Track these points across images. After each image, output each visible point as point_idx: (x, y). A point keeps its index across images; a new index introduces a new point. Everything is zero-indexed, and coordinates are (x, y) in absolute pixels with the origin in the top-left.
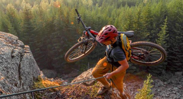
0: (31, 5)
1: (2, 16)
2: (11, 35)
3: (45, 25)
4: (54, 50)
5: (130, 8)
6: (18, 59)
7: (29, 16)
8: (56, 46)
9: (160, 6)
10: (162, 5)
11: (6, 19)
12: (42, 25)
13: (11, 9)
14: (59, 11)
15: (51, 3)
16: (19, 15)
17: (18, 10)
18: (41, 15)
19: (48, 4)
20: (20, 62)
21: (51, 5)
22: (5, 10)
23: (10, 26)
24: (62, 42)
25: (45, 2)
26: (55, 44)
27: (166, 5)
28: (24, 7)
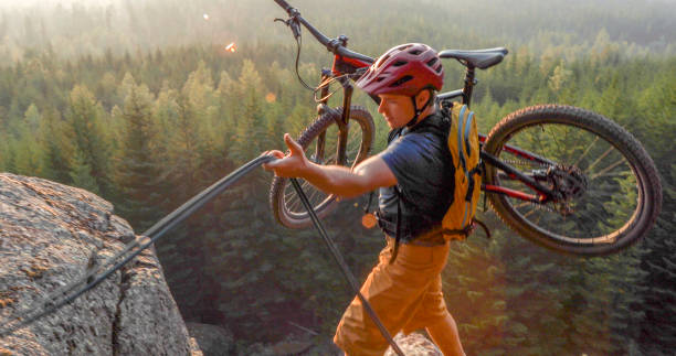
0: (151, 91)
1: (50, 126)
2: (87, 194)
3: (200, 162)
4: (225, 254)
5: (501, 105)
6: (111, 289)
7: (144, 128)
8: (236, 238)
9: (613, 102)
10: (619, 100)
11: (65, 137)
12: (189, 162)
13: (82, 101)
14: (251, 114)
15: (220, 86)
16: (111, 126)
17: (108, 106)
18: (185, 125)
19: (211, 89)
20: (120, 302)
21: (223, 94)
22: (62, 107)
23: (76, 162)
24: (257, 224)
25: (202, 82)
26: (230, 233)
27: (633, 98)
28: (128, 98)
